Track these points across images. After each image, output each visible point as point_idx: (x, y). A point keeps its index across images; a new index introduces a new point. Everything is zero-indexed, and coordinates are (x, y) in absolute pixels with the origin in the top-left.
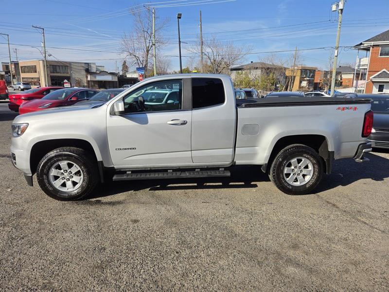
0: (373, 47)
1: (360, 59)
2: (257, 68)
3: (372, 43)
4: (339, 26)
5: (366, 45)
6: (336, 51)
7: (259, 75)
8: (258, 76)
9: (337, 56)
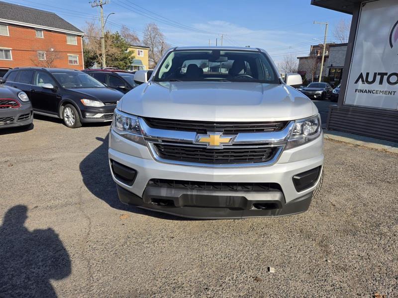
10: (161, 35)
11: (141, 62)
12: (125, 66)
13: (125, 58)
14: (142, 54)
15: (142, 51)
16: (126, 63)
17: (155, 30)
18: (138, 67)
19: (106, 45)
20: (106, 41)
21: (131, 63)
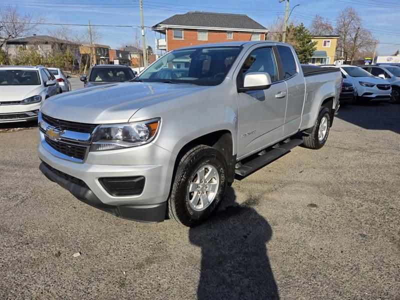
0: (168, 30)
1: (158, 40)
2: (47, 43)
3: (167, 26)
4: (141, 6)
5: (162, 27)
6: (143, 31)
7: (50, 51)
8: (50, 53)
9: (144, 36)
10: (358, 20)
11: (326, 54)
12: (304, 59)
13: (305, 51)
14: (328, 45)
15: (329, 41)
16: (306, 56)
17: (352, 15)
18: (322, 59)
19: (286, 39)
20: (287, 35)
21: (311, 56)
